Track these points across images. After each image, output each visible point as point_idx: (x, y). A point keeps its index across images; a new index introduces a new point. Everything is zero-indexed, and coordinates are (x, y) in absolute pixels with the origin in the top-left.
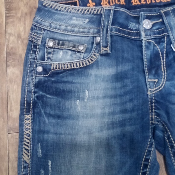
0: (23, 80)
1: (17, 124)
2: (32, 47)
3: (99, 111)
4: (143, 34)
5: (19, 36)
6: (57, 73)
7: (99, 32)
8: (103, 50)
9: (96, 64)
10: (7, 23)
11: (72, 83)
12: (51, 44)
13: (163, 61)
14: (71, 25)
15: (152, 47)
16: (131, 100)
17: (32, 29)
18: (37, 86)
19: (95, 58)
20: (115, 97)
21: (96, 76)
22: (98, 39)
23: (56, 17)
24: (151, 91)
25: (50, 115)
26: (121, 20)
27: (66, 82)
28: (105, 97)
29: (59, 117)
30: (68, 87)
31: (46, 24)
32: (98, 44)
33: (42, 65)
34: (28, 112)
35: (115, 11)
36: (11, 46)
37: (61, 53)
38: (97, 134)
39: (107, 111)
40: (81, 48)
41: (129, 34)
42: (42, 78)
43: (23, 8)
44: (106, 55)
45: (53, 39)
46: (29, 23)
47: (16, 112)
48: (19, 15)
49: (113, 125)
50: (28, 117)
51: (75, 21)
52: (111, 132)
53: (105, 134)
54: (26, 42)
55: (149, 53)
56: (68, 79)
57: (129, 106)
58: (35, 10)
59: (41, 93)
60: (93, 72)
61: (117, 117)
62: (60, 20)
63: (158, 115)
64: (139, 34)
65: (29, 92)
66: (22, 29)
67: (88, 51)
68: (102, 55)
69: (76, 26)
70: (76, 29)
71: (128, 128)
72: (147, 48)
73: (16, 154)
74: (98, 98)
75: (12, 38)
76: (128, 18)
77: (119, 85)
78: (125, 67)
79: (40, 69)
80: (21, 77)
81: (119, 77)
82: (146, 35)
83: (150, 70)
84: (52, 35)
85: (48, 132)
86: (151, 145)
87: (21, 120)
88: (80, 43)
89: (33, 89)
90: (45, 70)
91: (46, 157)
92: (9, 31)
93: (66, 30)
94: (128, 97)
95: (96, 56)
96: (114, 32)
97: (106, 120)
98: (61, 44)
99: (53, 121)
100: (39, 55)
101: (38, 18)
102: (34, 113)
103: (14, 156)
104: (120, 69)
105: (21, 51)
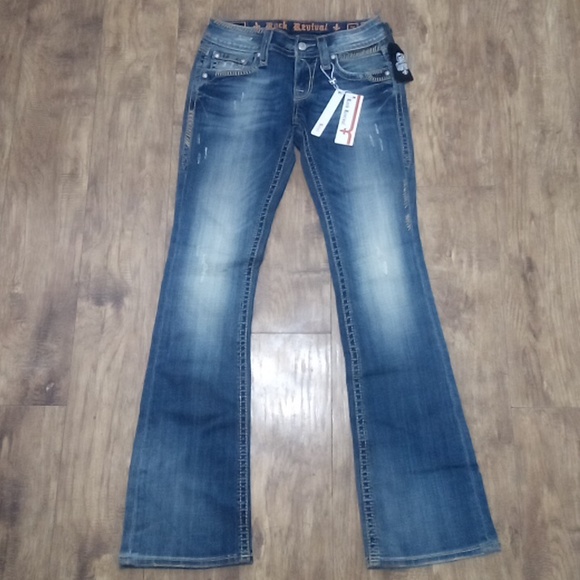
0: (190, 83)
1: (181, 120)
2: (200, 57)
3: (251, 109)
4: (296, 53)
5: (189, 48)
6: (220, 79)
7: (259, 48)
8: (262, 63)
9: (253, 75)
10: (179, 37)
11: (231, 86)
12: (217, 56)
13: (312, 78)
14: (237, 42)
15: (303, 64)
16: (279, 103)
17: (202, 42)
18: (201, 89)
19: (254, 70)
20: (266, 100)
21: (253, 83)
22: (259, 55)
23: (224, 33)
24: (297, 99)
25: (209, 112)
26: (279, 40)
27: (227, 86)
28: (257, 99)
29: (217, 114)
30: (228, 90)
31: (215, 39)
32: (258, 59)
33: (207, 72)
34: (192, 108)
35: (275, 32)
36: (181, 56)
37: (225, 64)
38: (248, 128)
39: (257, 109)
40: (243, 61)
41: (285, 52)
42: (206, 82)
43: (195, 26)
44: (263, 68)
45: (220, 52)
46: (198, 39)
47: (181, 108)
48: (191, 31)
49: (261, 120)
50: (192, 113)
51: (240, 39)
52: (259, 125)
53: (254, 127)
54: (195, 54)
55: (299, 69)
56: (229, 83)
57: (277, 108)
58: (205, 28)
59: (204, 95)
60: (251, 80)
61: (265, 114)
62: (227, 37)
63: (299, 116)
64: (293, 54)
65: (195, 93)
66: (192, 42)
67: (248, 64)
68: (260, 68)
69: (240, 42)
70: (241, 46)
71: (273, 122)
72: (299, 64)
73: (179, 142)
74: (252, 99)
75: (182, 50)
76: (285, 39)
77: (271, 92)
78: (278, 77)
79: (205, 76)
80: (187, 83)
81: (273, 85)
82: (299, 54)
83: (298, 83)
84: (219, 49)
85: (207, 125)
86: (289, 137)
87: (185, 117)
88: (243, 58)
89: (198, 92)
90: (210, 76)
91: (203, 144)
92: (181, 43)
93: (232, 46)
94: (276, 101)
95: (255, 68)
96: (271, 49)
97: (257, 116)
98: (225, 57)
99: (213, 116)
100: (206, 64)
101: (209, 34)
102: (196, 111)
103: (176, 142)
104: (273, 78)
105: (190, 61)
